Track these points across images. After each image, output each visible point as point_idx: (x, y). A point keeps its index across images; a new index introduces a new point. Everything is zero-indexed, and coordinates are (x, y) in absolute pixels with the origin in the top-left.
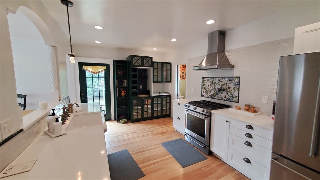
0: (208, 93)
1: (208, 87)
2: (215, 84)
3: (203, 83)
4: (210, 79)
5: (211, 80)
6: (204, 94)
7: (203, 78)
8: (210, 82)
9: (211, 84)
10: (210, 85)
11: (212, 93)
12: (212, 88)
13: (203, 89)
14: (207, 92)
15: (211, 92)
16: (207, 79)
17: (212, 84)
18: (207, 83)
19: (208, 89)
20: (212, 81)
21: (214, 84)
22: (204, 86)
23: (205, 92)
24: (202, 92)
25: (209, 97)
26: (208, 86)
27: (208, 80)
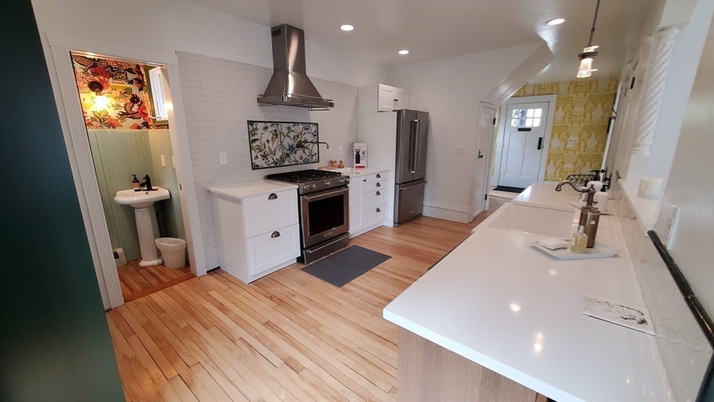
0: (268, 157)
1: (266, 144)
2: (283, 137)
3: (253, 135)
4: (268, 125)
5: (273, 129)
6: (260, 162)
7: (250, 123)
8: (271, 132)
9: (273, 138)
10: (270, 139)
11: (278, 155)
12: (275, 144)
13: (252, 151)
14: (265, 156)
15: (274, 155)
16: (263, 125)
17: (274, 136)
18: (264, 136)
19: (267, 149)
20: (276, 131)
21: (279, 137)
22: (257, 143)
23: (260, 157)
24: (253, 158)
25: (272, 165)
26: (268, 141)
27: (266, 128)
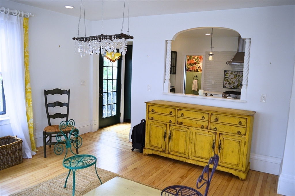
0: (231, 84)
1: (231, 79)
2: (239, 77)
3: (226, 76)
4: (233, 72)
5: (235, 73)
6: (227, 85)
7: (225, 71)
8: (234, 75)
9: (234, 77)
10: (233, 77)
11: (236, 84)
12: (235, 80)
13: (225, 81)
14: (229, 84)
15: (234, 84)
16: (231, 72)
17: (235, 77)
18: (231, 76)
19: (231, 81)
20: (236, 74)
21: (237, 77)
22: (227, 79)
23: (227, 84)
24: (225, 84)
25: (233, 88)
26: (232, 78)
27: (232, 73)
